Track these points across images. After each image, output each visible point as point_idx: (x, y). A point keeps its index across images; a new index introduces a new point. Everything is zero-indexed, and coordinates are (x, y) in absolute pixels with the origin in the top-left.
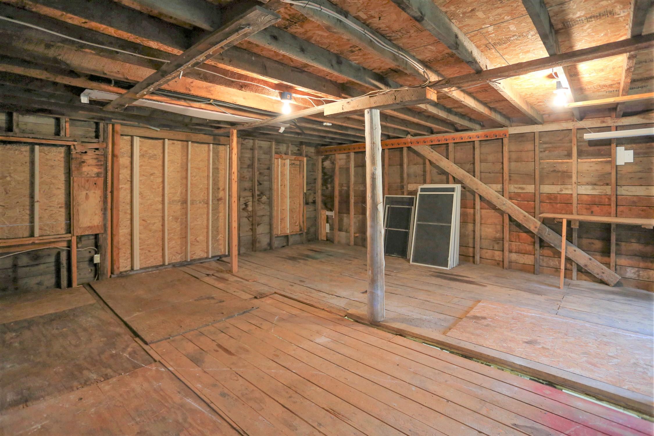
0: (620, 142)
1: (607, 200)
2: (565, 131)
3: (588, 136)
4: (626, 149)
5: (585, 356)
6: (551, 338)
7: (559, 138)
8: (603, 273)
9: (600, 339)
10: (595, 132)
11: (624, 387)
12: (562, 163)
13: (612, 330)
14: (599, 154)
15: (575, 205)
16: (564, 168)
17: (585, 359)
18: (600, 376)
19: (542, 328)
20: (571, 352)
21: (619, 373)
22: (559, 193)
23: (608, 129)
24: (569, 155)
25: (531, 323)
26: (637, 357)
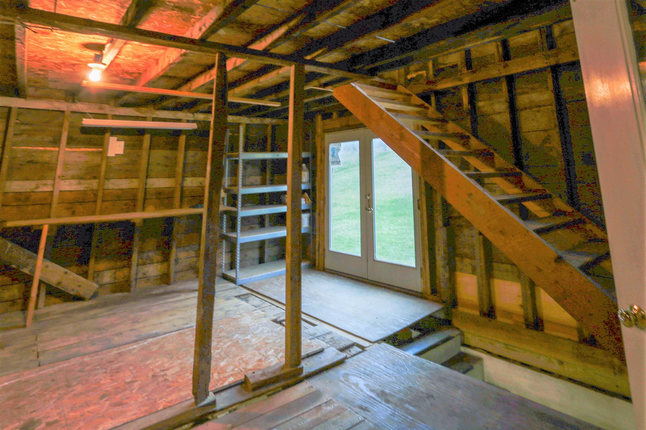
0: (115, 131)
1: (92, 196)
2: (55, 113)
3: (88, 122)
4: (118, 140)
5: (105, 399)
6: (51, 402)
7: (46, 120)
8: (80, 286)
9: (109, 369)
10: (94, 118)
11: (160, 409)
12: (45, 151)
13: (115, 352)
14: (89, 143)
15: (55, 205)
16: (46, 158)
17: (107, 403)
18: (133, 412)
19: (31, 396)
20: (88, 405)
21: (147, 396)
22: (34, 190)
23: (104, 116)
24: (56, 142)
25: (9, 399)
26: (151, 367)
